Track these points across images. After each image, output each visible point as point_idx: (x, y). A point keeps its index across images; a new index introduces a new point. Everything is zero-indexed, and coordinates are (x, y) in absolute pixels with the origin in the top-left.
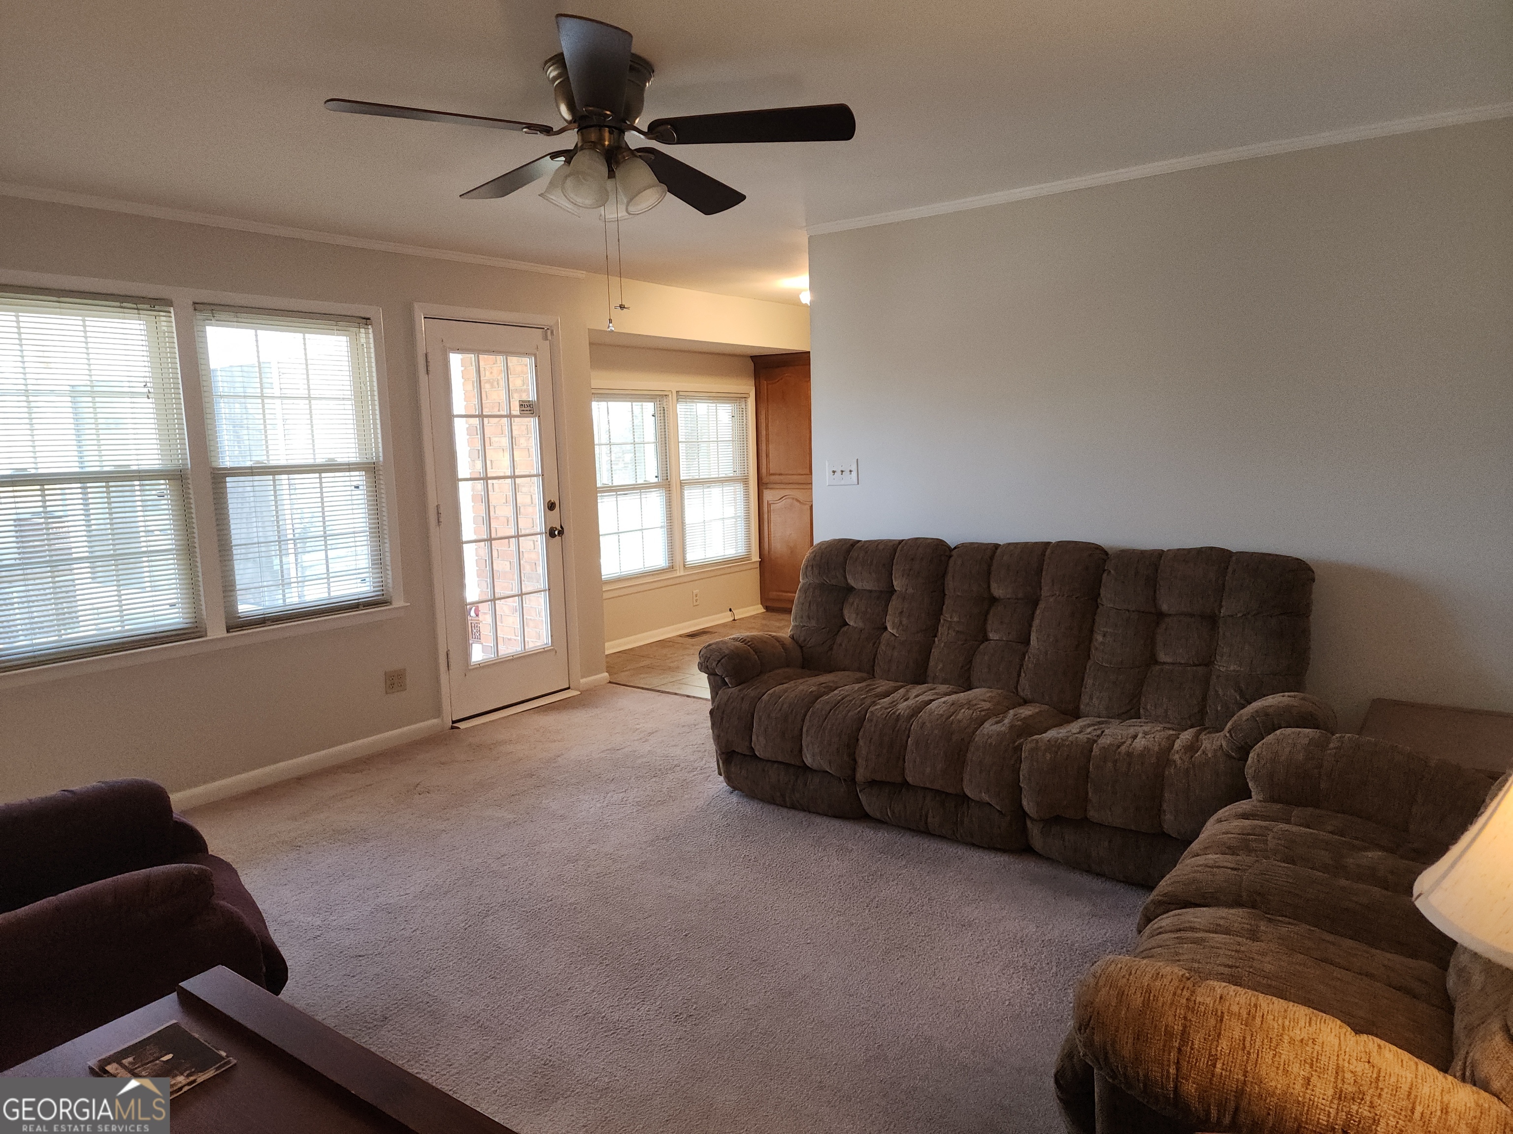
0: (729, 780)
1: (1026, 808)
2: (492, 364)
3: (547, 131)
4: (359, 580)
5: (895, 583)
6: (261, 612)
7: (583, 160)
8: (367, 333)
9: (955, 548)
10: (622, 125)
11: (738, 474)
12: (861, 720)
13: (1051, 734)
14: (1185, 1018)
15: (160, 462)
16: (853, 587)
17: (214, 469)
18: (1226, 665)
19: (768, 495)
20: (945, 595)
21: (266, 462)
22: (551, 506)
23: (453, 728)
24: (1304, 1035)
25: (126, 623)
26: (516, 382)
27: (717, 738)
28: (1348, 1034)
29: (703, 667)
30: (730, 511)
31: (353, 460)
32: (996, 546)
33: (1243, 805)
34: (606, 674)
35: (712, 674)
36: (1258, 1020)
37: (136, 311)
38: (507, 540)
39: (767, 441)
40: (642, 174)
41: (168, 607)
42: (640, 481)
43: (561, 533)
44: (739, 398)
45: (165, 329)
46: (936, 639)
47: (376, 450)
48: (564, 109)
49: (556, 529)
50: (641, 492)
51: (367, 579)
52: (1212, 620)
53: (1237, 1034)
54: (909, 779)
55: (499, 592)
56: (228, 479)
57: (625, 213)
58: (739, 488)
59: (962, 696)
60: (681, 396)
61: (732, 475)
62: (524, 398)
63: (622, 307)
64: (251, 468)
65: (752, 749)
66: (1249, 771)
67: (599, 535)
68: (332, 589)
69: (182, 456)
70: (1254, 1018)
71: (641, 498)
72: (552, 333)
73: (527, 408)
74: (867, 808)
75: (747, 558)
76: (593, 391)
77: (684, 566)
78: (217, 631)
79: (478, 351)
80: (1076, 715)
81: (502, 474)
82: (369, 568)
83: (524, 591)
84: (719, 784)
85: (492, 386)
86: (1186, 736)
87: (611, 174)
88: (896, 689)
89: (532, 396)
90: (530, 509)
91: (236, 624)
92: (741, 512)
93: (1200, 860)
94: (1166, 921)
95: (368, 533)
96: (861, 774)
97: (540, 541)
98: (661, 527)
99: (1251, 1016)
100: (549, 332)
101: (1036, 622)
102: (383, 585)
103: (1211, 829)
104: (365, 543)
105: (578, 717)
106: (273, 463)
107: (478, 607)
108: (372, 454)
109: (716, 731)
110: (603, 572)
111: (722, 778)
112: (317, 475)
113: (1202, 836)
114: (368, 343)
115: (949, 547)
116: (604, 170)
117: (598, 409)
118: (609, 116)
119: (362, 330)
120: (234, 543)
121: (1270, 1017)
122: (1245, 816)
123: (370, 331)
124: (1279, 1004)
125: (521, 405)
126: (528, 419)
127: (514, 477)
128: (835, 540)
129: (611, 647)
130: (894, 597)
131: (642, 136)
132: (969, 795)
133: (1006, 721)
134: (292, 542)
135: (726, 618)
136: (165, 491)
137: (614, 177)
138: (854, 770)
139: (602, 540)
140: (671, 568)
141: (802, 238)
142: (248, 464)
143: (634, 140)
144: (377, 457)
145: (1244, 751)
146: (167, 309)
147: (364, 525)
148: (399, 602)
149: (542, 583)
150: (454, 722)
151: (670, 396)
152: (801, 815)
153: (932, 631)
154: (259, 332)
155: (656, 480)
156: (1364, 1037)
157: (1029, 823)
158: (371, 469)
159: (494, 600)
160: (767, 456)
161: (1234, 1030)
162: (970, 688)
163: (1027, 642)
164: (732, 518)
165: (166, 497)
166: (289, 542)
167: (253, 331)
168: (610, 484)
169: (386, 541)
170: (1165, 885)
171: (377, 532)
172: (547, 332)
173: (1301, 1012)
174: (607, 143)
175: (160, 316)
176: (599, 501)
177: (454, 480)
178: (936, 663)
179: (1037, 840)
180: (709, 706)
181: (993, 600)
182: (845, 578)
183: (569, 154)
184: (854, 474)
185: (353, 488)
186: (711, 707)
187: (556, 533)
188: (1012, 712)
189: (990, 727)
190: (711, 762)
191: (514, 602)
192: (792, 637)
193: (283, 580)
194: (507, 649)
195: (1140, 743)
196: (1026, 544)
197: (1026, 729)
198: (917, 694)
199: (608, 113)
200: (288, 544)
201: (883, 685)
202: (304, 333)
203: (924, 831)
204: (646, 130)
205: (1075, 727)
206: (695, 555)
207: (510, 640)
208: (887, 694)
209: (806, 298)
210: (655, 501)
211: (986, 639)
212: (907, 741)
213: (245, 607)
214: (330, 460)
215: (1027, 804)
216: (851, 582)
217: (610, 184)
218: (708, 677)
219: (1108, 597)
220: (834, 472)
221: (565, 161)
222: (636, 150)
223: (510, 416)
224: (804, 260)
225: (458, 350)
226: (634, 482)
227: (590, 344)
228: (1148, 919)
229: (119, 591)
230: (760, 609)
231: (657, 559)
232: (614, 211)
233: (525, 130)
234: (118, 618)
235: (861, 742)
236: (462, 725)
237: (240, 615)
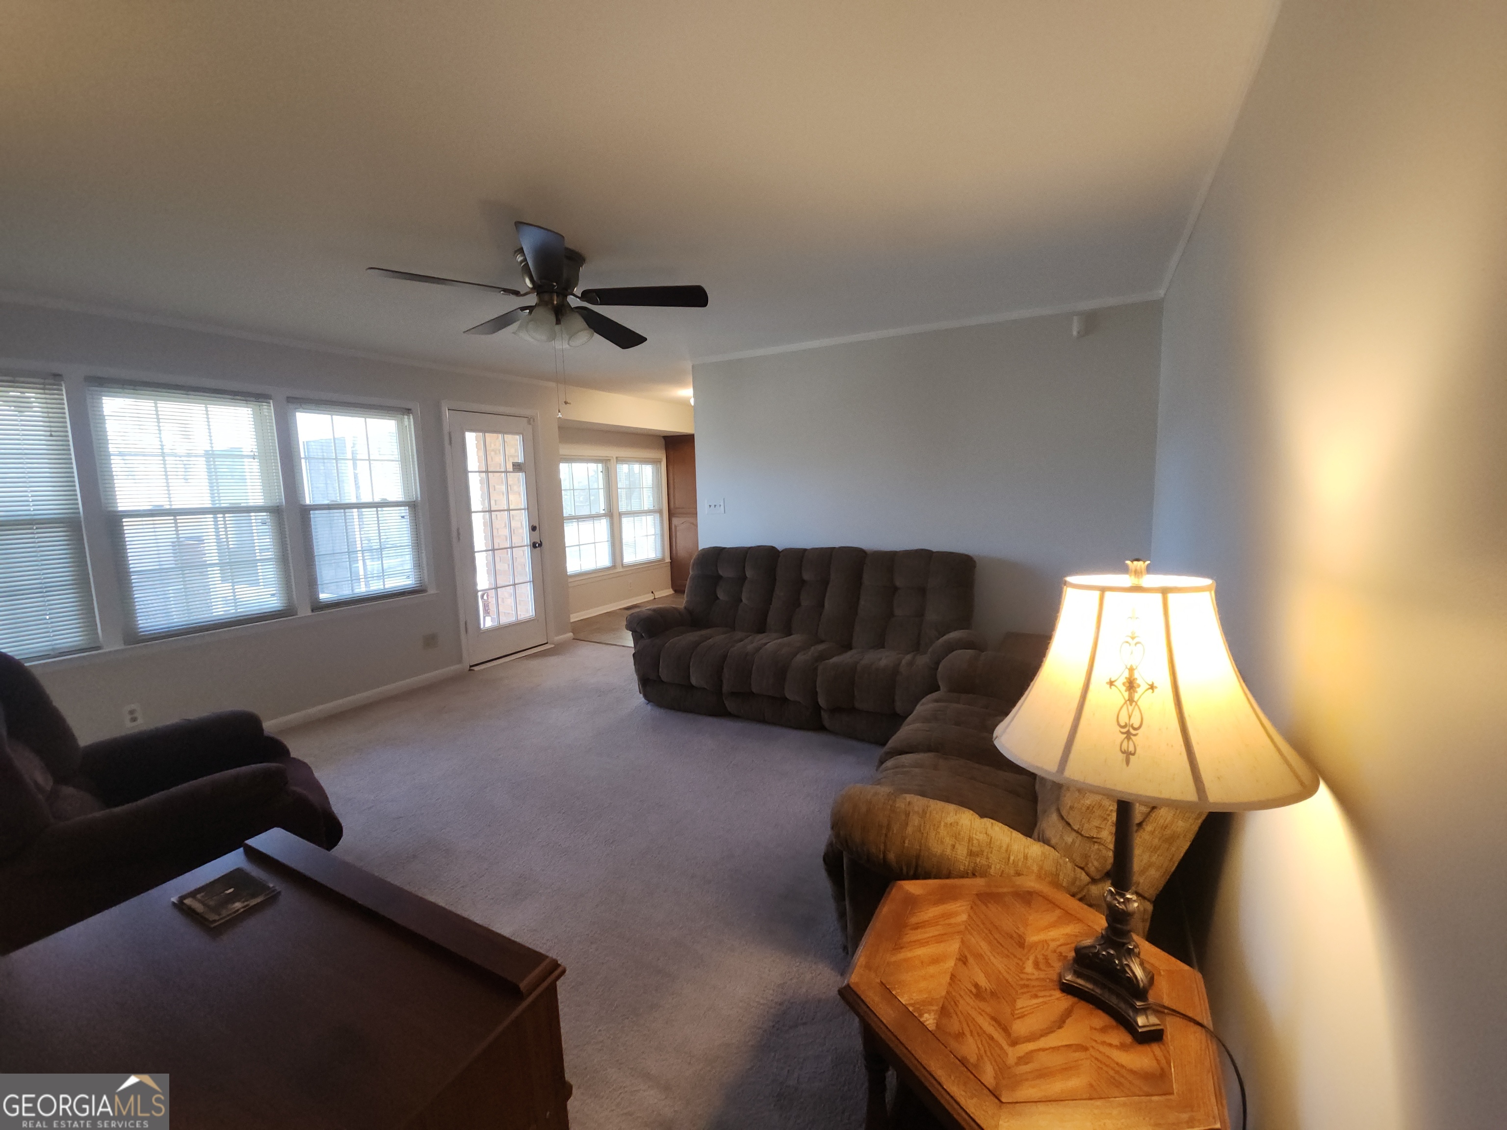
0: (645, 696)
1: (820, 703)
2: (494, 440)
3: (517, 293)
4: (405, 577)
5: (747, 573)
6: (336, 598)
7: (540, 312)
8: (409, 419)
9: (782, 551)
10: (566, 290)
11: (656, 508)
12: (725, 657)
13: (835, 660)
14: (889, 816)
15: (263, 501)
16: (722, 577)
17: (301, 505)
18: (932, 616)
19: (675, 521)
20: (776, 579)
21: (339, 501)
22: (534, 529)
23: (470, 670)
24: (952, 821)
25: (238, 607)
26: (510, 451)
27: (638, 671)
28: (976, 818)
29: (629, 627)
30: (652, 531)
31: (401, 500)
32: (805, 550)
33: (935, 695)
34: (571, 634)
35: (634, 632)
36: (928, 815)
37: (245, 402)
38: (506, 550)
39: (674, 488)
40: (579, 322)
41: (270, 596)
42: (593, 513)
43: (540, 545)
44: (654, 462)
45: (267, 414)
46: (771, 606)
47: (416, 493)
48: (528, 281)
49: (537, 543)
50: (594, 520)
51: (411, 576)
52: (922, 591)
53: (916, 823)
54: (754, 690)
55: (500, 583)
56: (311, 512)
57: (567, 346)
58: (657, 516)
59: (786, 639)
60: (620, 460)
61: (652, 508)
62: (516, 461)
63: (566, 403)
64: (328, 505)
65: (659, 677)
66: (939, 676)
67: (565, 547)
68: (386, 583)
69: (279, 497)
70: (926, 813)
71: (594, 523)
72: (534, 420)
73: (517, 467)
74: (729, 709)
75: (661, 561)
76: (561, 457)
77: (622, 565)
78: (305, 611)
79: (484, 431)
80: (849, 647)
81: (502, 509)
82: (412, 569)
83: (516, 582)
84: (640, 699)
85: (496, 453)
86: (908, 657)
87: (558, 322)
88: (747, 637)
89: (520, 459)
90: (521, 531)
91: (319, 607)
92: (658, 531)
93: (911, 727)
94: (889, 763)
95: (411, 547)
96: (725, 688)
97: (527, 551)
98: (607, 541)
99: (924, 812)
100: (532, 420)
101: (828, 594)
102: (421, 580)
103: (920, 709)
104: (409, 553)
105: (553, 660)
106: (343, 502)
107: (488, 593)
108: (413, 496)
109: (637, 666)
110: (568, 571)
111: (641, 696)
112: (375, 509)
113: (915, 712)
114: (410, 425)
115: (778, 551)
116: (554, 320)
117: (564, 468)
118: (555, 286)
119: (406, 417)
120: (316, 554)
121: (935, 812)
122: (936, 701)
123: (411, 417)
124: (940, 804)
125: (513, 465)
126: (519, 474)
127: (509, 510)
128: (710, 547)
129: (574, 618)
130: (746, 582)
131: (578, 299)
132: (788, 697)
133: (810, 653)
134: (361, 552)
135: (650, 597)
136: (267, 520)
137: (560, 324)
138: (721, 686)
139: (567, 549)
140: (614, 567)
141: (688, 365)
142: (326, 502)
143: (573, 301)
144: (417, 497)
145: (937, 663)
146: (268, 401)
147: (408, 541)
148: (432, 591)
149: (528, 577)
150: (471, 666)
151: (612, 460)
152: (690, 716)
153: (769, 601)
154: (334, 417)
155: (604, 512)
156: (985, 819)
157: (822, 713)
158: (412, 506)
159: (496, 588)
160: (674, 496)
161: (915, 820)
162: (790, 634)
163: (823, 606)
164: (653, 535)
165: (267, 524)
166: (358, 552)
167: (364, 419)
168: (574, 515)
169: (423, 551)
170: (891, 743)
171: (417, 545)
172: (530, 420)
173: (952, 807)
174: (555, 302)
175: (263, 405)
176: (565, 525)
177: (468, 512)
178: (771, 620)
179: (827, 723)
180: (633, 651)
181: (803, 582)
182: (717, 571)
183: (531, 308)
184: (722, 507)
185: (400, 518)
186: (634, 652)
187: (537, 545)
188: (813, 648)
189: (800, 658)
190: (634, 684)
191: (510, 589)
192: (685, 608)
193: (351, 577)
194: (505, 620)
195: (883, 662)
196: (822, 549)
197: (822, 657)
198: (759, 639)
199: (555, 284)
200: (357, 554)
201: (739, 635)
202: (332, 415)
203: (763, 721)
204: (580, 296)
205: (849, 654)
206: (630, 557)
207: (509, 613)
208: (741, 640)
209: (692, 402)
210: (603, 525)
211: (799, 605)
212: (752, 668)
213: (323, 596)
214: (383, 499)
215: (822, 701)
216: (721, 573)
217: (557, 327)
218: (632, 634)
219: (867, 579)
220: (710, 506)
221: (529, 313)
222: (574, 308)
223: (506, 472)
224: (690, 379)
225: (472, 430)
226: (589, 513)
227: (559, 427)
228: (882, 762)
229: (233, 586)
230: (670, 591)
231: (604, 561)
232: (561, 345)
233: (502, 292)
234: (233, 604)
235: (725, 670)
236: (476, 668)
237: (321, 601)
